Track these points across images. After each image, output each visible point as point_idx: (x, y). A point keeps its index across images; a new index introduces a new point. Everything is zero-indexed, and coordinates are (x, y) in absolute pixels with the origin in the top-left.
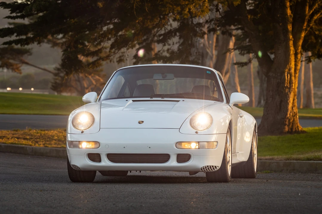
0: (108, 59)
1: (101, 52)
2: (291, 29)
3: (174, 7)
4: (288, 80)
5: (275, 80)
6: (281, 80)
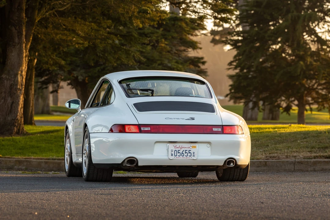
4: (20, 82)
5: (8, 82)
6: (14, 82)
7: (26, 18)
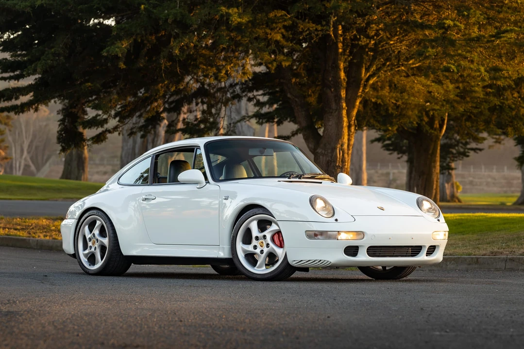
0: (116, 131)
1: (107, 123)
2: (345, 95)
3: (209, 67)
4: (340, 158)
5: (324, 158)
6: (331, 157)
7: (346, 78)
